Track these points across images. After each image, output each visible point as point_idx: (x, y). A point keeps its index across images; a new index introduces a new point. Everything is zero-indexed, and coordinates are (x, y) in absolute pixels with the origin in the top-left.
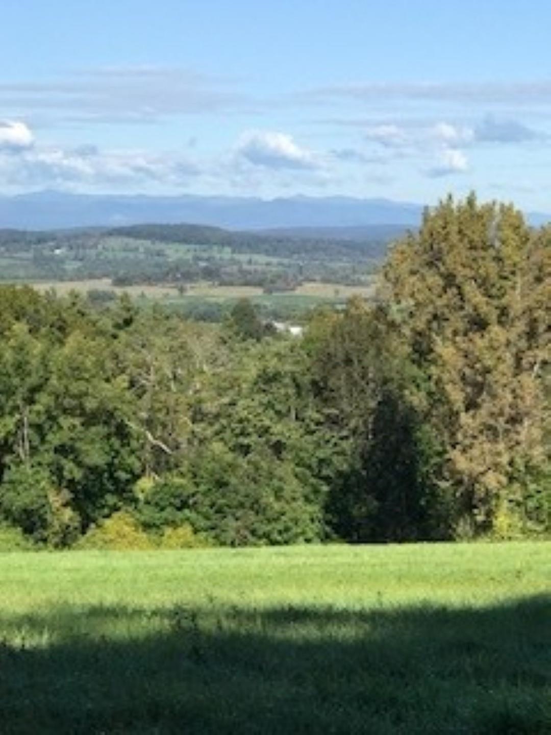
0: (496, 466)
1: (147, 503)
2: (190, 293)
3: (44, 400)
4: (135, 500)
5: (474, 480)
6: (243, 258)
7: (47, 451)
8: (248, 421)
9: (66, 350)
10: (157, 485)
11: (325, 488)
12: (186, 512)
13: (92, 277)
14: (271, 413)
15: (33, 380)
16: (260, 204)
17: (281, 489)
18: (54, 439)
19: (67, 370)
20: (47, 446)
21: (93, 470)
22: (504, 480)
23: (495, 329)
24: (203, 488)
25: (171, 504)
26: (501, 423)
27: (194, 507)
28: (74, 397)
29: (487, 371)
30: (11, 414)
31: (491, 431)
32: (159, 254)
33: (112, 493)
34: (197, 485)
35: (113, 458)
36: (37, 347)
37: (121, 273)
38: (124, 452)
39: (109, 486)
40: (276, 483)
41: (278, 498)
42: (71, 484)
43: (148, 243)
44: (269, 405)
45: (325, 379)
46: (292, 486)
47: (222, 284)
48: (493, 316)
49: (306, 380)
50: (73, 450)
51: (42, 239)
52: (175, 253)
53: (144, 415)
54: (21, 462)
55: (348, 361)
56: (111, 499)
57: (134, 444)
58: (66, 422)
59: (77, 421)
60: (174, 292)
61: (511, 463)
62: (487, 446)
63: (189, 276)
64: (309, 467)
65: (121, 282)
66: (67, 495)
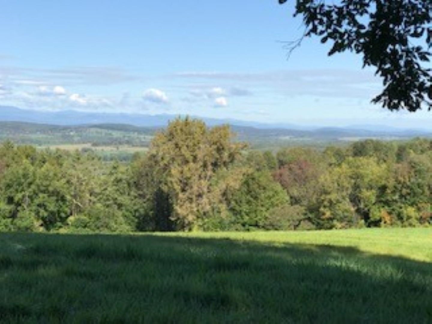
0: (192, 212)
1: (72, 225)
2: (121, 149)
3: (33, 187)
4: (68, 224)
5: (184, 217)
6: (142, 136)
7: (34, 205)
8: (110, 196)
9: (43, 169)
10: (76, 219)
11: (136, 220)
12: (87, 229)
13: (84, 143)
14: (118, 193)
15: (29, 180)
16: (150, 116)
17: (116, 220)
18: (37, 201)
19: (42, 177)
20: (34, 204)
21: (52, 213)
22: (195, 218)
23: (192, 164)
24: (92, 220)
25: (81, 226)
26: (194, 197)
27: (89, 227)
28: (45, 186)
29: (189, 178)
30: (21, 192)
31: (190, 200)
32: (110, 134)
33: (60, 222)
34: (90, 219)
35: (60, 208)
36: (32, 168)
37: (95, 141)
38: (64, 206)
39: (58, 219)
40: (115, 218)
41: (116, 223)
42: (43, 219)
43: (106, 131)
44: (118, 190)
45: (139, 181)
46: (121, 219)
47: (133, 146)
48: (191, 159)
49: (131, 181)
50: (44, 205)
51: (65, 128)
52: (116, 134)
53: (73, 193)
54: (24, 209)
55: (147, 175)
56: (59, 224)
57: (68, 203)
58: (41, 195)
59: (46, 195)
60: (115, 149)
61: (198, 211)
62: (189, 205)
63: (120, 143)
64: (131, 212)
65: (95, 145)
66: (41, 222)
